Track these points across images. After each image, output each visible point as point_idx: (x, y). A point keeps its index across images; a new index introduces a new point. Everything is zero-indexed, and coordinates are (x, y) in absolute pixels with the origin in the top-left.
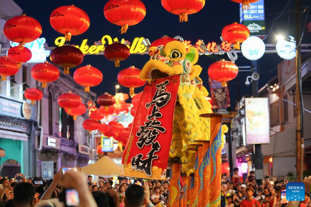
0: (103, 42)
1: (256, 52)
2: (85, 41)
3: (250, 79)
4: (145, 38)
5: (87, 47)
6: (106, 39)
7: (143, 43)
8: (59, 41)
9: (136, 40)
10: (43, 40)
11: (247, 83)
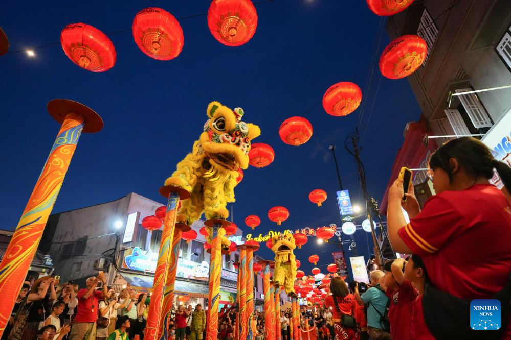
0: (269, 234)
1: (351, 230)
2: (261, 235)
3: (351, 247)
4: (290, 230)
5: (262, 238)
6: (271, 233)
7: (289, 233)
8: (248, 236)
9: (285, 231)
10: (241, 237)
11: (350, 249)
